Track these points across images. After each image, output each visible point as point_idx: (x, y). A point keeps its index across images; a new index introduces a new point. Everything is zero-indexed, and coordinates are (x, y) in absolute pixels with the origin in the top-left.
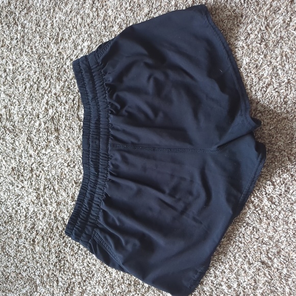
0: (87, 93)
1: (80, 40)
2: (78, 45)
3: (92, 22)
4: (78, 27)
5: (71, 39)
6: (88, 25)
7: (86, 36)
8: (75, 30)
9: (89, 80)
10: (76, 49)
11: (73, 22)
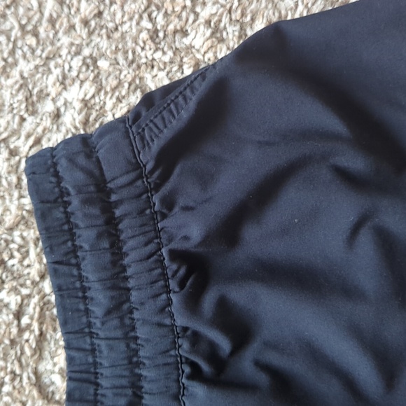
0: (84, 289)
1: (52, 78)
2: (43, 95)
3: (100, 14)
4: (41, 30)
5: (15, 73)
6: (86, 23)
7: (76, 62)
8: (31, 41)
9: (99, 236)
10: (34, 113)
11: (21, 11)
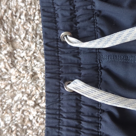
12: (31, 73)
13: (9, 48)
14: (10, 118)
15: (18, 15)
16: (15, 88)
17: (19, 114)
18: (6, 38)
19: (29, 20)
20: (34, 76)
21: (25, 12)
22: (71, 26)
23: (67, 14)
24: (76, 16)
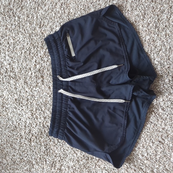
12: (48, 87)
13: (42, 79)
14: (42, 100)
15: (45, 69)
16: (43, 91)
17: (45, 99)
18: (41, 76)
19: (48, 71)
20: (49, 87)
21: (47, 68)
22: (60, 74)
23: (59, 70)
24: (62, 71)
